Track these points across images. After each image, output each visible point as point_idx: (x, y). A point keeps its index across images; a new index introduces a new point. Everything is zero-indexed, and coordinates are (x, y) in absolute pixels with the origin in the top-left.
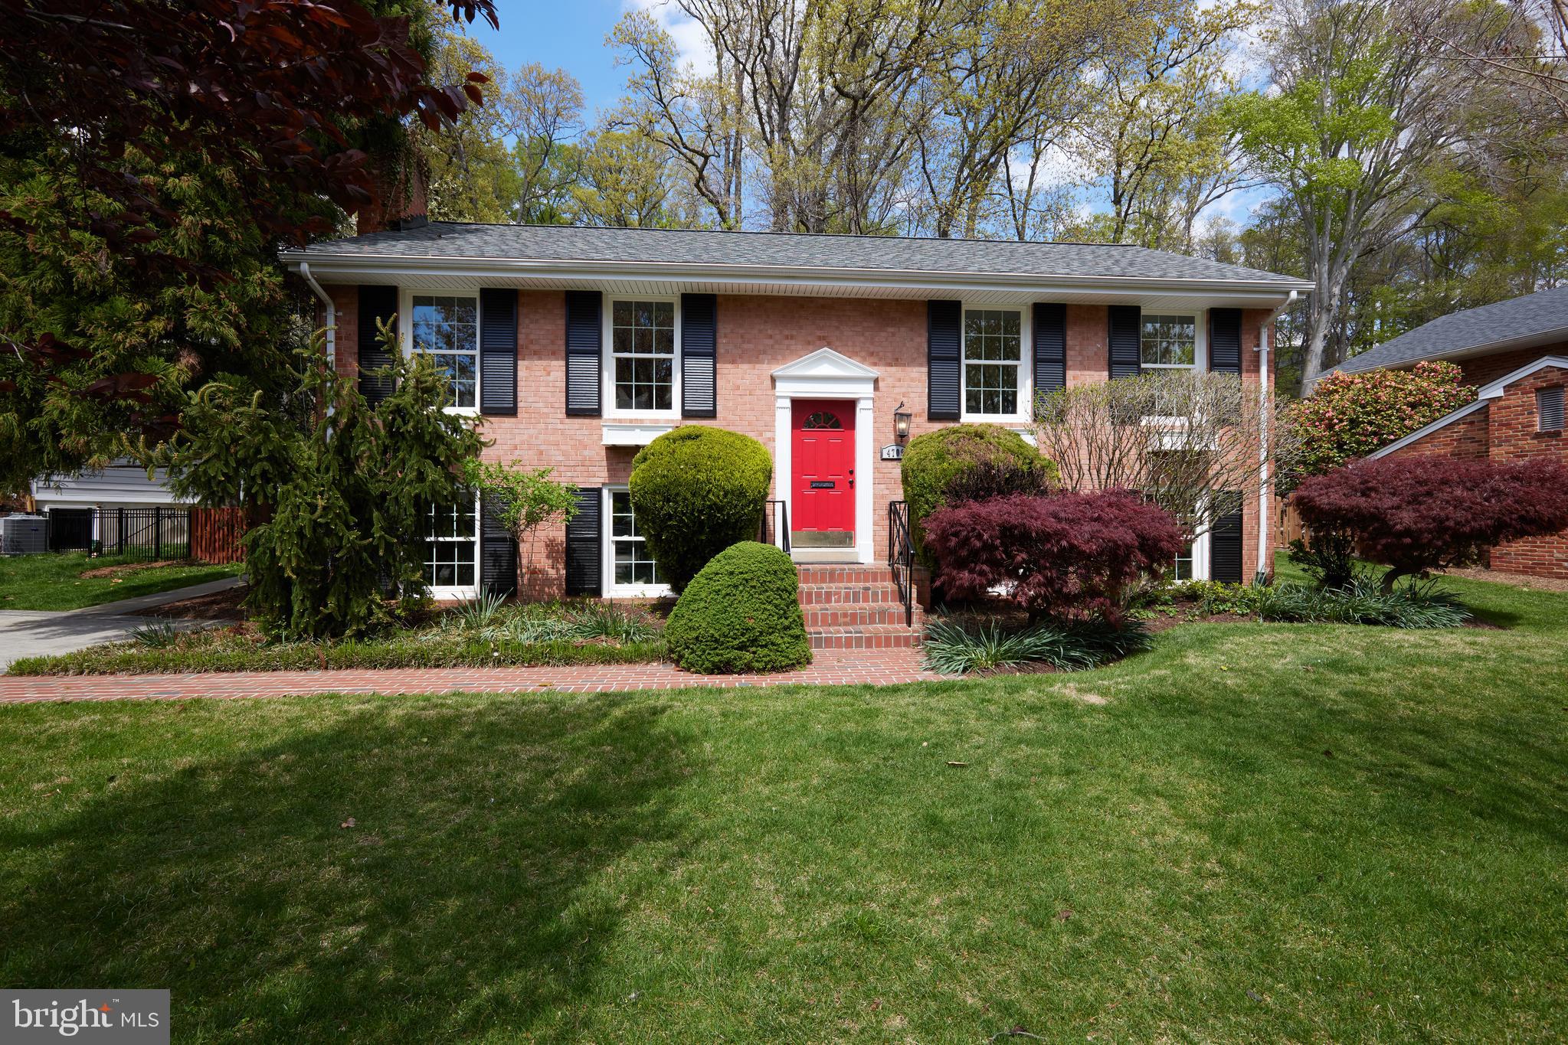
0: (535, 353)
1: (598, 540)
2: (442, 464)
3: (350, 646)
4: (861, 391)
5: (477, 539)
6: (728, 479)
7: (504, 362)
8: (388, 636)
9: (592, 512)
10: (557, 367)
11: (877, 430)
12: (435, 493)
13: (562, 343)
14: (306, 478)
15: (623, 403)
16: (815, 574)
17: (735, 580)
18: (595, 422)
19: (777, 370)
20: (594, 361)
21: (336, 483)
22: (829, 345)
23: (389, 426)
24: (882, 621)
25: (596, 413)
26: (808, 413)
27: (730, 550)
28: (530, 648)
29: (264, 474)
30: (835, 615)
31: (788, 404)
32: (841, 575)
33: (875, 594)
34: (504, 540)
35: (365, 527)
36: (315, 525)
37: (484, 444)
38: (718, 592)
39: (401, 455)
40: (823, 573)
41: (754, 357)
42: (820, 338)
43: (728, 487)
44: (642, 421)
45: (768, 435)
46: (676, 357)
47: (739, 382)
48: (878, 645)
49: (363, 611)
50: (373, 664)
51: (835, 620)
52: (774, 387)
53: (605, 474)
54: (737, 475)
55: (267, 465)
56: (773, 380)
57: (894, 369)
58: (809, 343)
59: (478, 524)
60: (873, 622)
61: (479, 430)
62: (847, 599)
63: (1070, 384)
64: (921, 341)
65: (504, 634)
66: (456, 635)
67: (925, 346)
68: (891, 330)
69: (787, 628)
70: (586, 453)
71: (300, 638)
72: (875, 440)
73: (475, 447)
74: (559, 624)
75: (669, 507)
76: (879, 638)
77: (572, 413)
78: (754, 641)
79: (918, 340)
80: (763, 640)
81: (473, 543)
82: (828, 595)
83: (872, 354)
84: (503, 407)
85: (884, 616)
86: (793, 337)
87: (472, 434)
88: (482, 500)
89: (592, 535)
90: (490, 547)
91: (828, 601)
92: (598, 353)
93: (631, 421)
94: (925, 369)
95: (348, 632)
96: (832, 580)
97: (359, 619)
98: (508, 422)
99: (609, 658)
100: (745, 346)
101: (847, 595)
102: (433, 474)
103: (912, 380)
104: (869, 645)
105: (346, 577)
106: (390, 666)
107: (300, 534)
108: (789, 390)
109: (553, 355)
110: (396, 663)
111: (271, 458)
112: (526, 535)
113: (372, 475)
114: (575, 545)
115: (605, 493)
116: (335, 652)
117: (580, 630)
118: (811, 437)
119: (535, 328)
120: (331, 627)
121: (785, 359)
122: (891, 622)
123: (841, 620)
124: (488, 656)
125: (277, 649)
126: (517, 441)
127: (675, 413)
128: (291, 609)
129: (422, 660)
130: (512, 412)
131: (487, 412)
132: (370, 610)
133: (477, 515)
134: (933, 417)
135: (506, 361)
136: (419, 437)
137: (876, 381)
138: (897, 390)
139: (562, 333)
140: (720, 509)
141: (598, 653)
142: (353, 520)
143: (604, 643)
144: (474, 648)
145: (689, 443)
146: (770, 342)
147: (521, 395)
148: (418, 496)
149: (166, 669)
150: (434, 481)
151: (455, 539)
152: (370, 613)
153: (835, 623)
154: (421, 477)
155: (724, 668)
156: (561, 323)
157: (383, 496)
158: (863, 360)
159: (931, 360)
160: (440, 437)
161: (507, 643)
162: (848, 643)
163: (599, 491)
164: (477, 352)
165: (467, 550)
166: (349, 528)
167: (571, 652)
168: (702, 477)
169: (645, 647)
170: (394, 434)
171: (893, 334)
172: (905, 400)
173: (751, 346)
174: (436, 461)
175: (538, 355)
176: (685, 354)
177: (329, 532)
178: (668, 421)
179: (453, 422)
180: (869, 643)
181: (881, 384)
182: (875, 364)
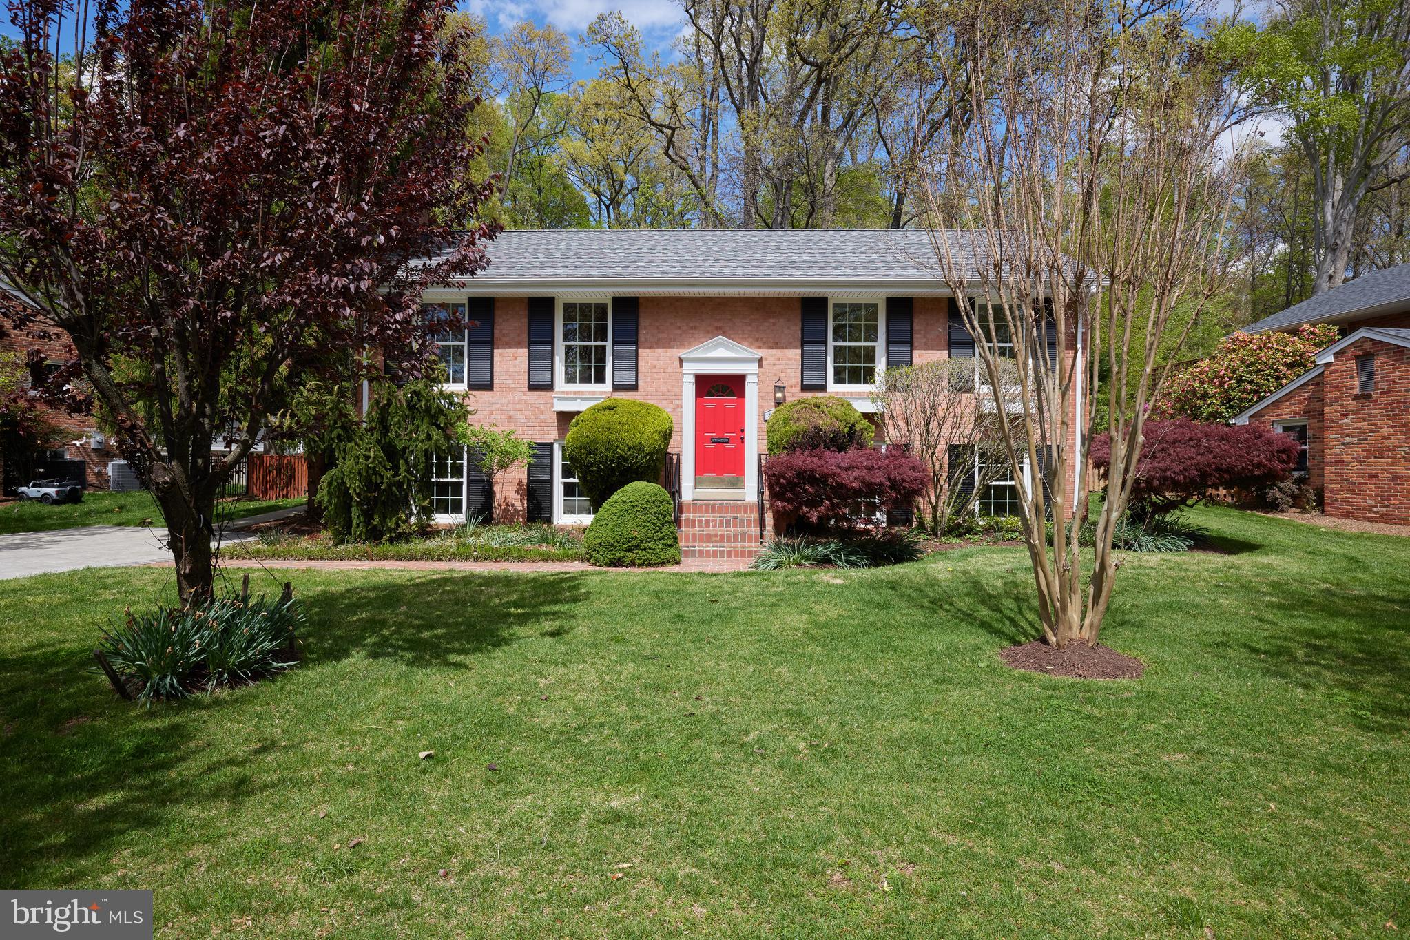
0: (507, 343)
1: (551, 482)
2: (442, 429)
3: (385, 547)
4: (749, 369)
5: (464, 480)
6: (631, 439)
7: (484, 350)
8: (407, 542)
9: (546, 461)
10: (522, 354)
11: (761, 398)
12: (437, 448)
13: (525, 336)
14: (361, 439)
15: (570, 379)
16: (701, 506)
17: (627, 506)
18: (549, 394)
19: (683, 353)
20: (549, 349)
21: (379, 442)
22: (724, 334)
23: (409, 402)
24: (743, 540)
25: (549, 387)
26: (709, 386)
27: (626, 487)
28: (497, 550)
29: (339, 436)
30: (708, 536)
31: (692, 379)
32: (720, 508)
33: (742, 521)
34: (482, 481)
35: (396, 468)
36: (368, 468)
37: (469, 412)
38: (615, 514)
39: (416, 422)
40: (707, 507)
41: (666, 344)
42: (717, 328)
43: (631, 444)
44: (583, 393)
45: (677, 402)
46: (609, 344)
47: (655, 362)
48: (736, 556)
49: (393, 526)
50: (400, 558)
51: (708, 538)
52: (681, 366)
53: (556, 432)
54: (638, 435)
55: (340, 431)
56: (681, 361)
57: (774, 351)
58: (708, 332)
59: (465, 469)
60: (736, 541)
61: (467, 402)
62: (721, 525)
63: (917, 360)
64: (796, 330)
65: (481, 541)
66: (451, 542)
67: (799, 332)
68: (772, 320)
69: (661, 539)
70: (542, 417)
71: (356, 541)
72: (759, 406)
73: (464, 415)
74: (518, 536)
75: (591, 458)
76: (736, 552)
77: (532, 387)
78: (637, 546)
79: (793, 328)
80: (643, 546)
81: (461, 483)
82: (707, 521)
83: (757, 340)
84: (483, 383)
85: (744, 536)
86: (696, 328)
87: (461, 406)
88: (468, 452)
89: (546, 477)
90: (473, 485)
91: (707, 525)
92: (551, 343)
93: (575, 393)
94: (799, 351)
95: (385, 537)
96: (713, 512)
97: (390, 530)
98: (486, 394)
99: (547, 558)
100: (661, 335)
101: (721, 522)
102: (436, 435)
103: (789, 359)
104: (729, 556)
105: (384, 503)
106: (410, 560)
107: (359, 473)
108: (692, 368)
109: (519, 345)
110: (414, 557)
111: (342, 427)
112: (498, 477)
113: (398, 435)
114: (534, 485)
115: (556, 446)
116: (377, 550)
117: (529, 540)
118: (710, 404)
119: (506, 325)
120: (374, 535)
121: (690, 346)
122: (749, 541)
123: (713, 539)
124: (470, 554)
125: (342, 547)
126: (493, 408)
127: (607, 387)
128: (351, 521)
129: (429, 556)
130: (489, 387)
131: (472, 387)
132: (397, 523)
133: (465, 463)
134: (805, 388)
135: (485, 350)
136: (428, 409)
137: (760, 361)
138: (776, 367)
139: (526, 328)
140: (625, 459)
141: (540, 554)
142: (389, 465)
143: (544, 548)
144: (461, 550)
145: (607, 412)
146: (679, 332)
147: (496, 374)
148: (426, 450)
149: (279, 557)
150: (437, 440)
151: (449, 480)
152: (398, 526)
153: (709, 541)
154: (429, 438)
155: (617, 563)
156: (525, 320)
157: (404, 449)
158: (751, 345)
159: (804, 343)
160: (440, 410)
161: (482, 547)
162: (715, 554)
163: (551, 445)
164: (465, 343)
165: (457, 487)
166: (387, 470)
167: (523, 553)
168: (613, 437)
169: (570, 552)
170: (411, 407)
171: (774, 324)
172: (782, 375)
173: (665, 335)
174: (438, 427)
175: (508, 345)
176: (615, 343)
177: (375, 473)
178: (602, 393)
179: (449, 397)
180: (729, 554)
181: (764, 363)
182: (760, 348)
